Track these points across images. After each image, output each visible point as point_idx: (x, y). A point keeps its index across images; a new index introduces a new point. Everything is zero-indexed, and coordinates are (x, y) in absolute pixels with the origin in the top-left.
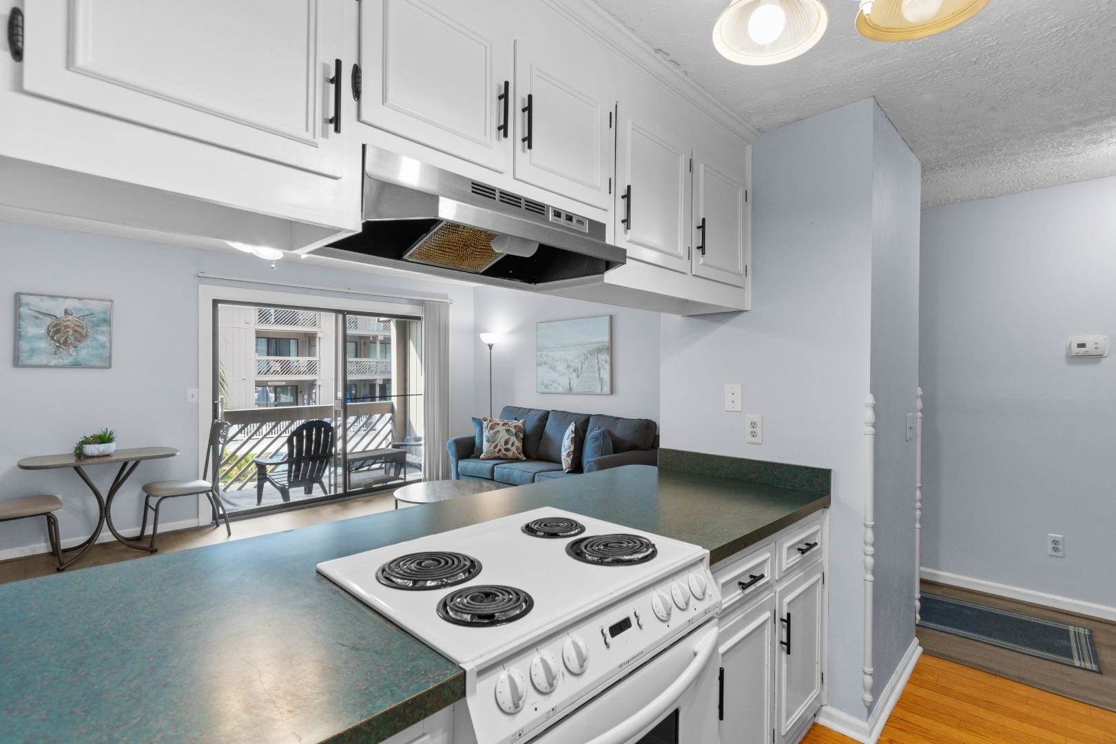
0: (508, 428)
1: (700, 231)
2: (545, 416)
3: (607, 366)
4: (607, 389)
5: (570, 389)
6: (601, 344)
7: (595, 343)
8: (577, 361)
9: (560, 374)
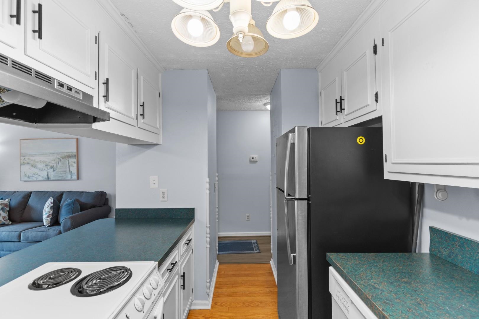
1: (142, 107)
2: (29, 194)
3: (75, 165)
4: (75, 177)
5: (48, 178)
6: (70, 153)
7: (66, 153)
8: (53, 162)
9: (39, 170)
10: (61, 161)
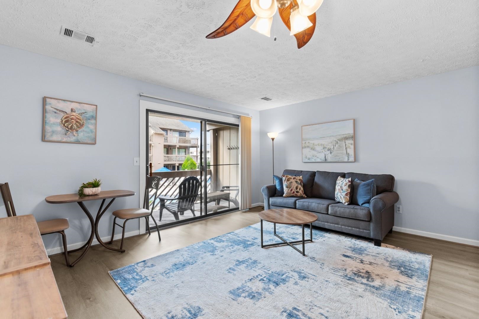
0: (296, 180)
2: (313, 174)
3: (352, 147)
5: (326, 160)
6: (347, 135)
7: (343, 135)
8: (330, 145)
9: (318, 152)
10: (337, 143)
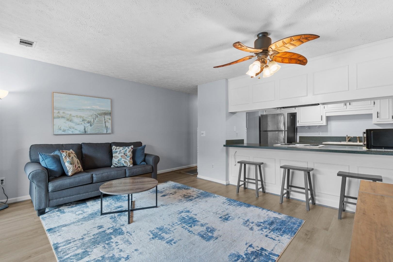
3: (110, 121)
4: (109, 131)
5: (85, 132)
6: (106, 111)
7: (103, 110)
8: (90, 118)
9: (76, 124)
10: (97, 117)
